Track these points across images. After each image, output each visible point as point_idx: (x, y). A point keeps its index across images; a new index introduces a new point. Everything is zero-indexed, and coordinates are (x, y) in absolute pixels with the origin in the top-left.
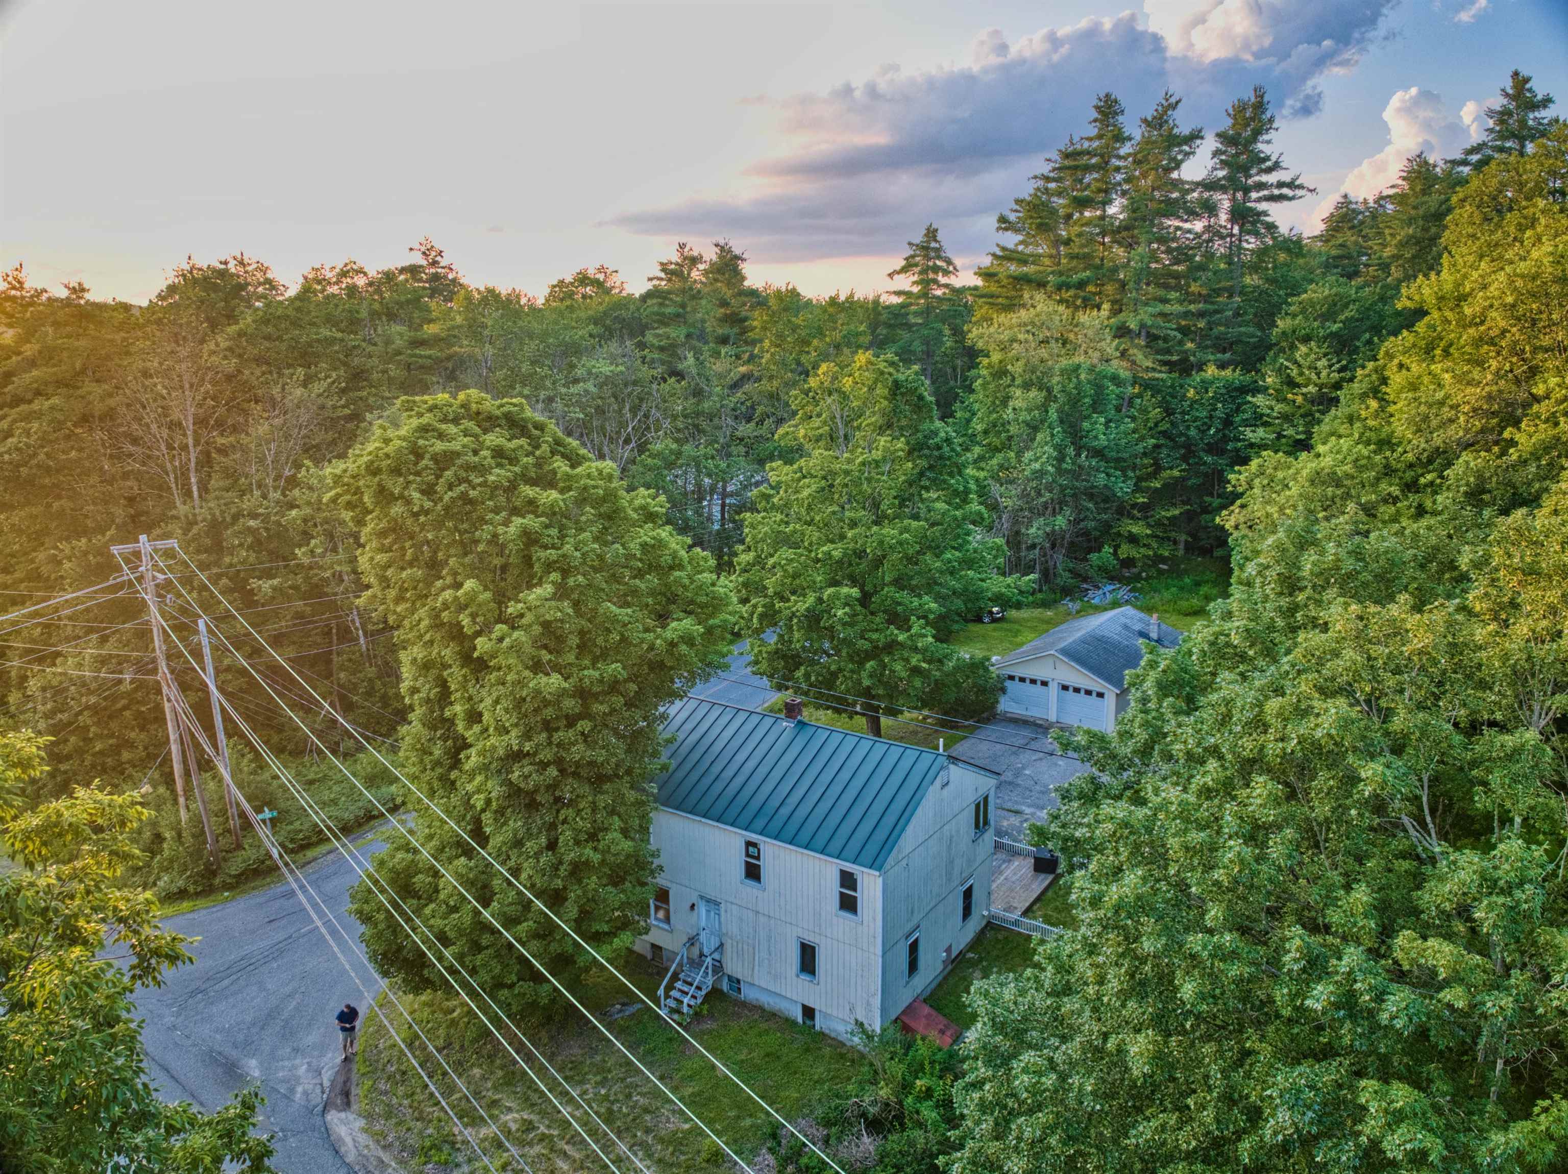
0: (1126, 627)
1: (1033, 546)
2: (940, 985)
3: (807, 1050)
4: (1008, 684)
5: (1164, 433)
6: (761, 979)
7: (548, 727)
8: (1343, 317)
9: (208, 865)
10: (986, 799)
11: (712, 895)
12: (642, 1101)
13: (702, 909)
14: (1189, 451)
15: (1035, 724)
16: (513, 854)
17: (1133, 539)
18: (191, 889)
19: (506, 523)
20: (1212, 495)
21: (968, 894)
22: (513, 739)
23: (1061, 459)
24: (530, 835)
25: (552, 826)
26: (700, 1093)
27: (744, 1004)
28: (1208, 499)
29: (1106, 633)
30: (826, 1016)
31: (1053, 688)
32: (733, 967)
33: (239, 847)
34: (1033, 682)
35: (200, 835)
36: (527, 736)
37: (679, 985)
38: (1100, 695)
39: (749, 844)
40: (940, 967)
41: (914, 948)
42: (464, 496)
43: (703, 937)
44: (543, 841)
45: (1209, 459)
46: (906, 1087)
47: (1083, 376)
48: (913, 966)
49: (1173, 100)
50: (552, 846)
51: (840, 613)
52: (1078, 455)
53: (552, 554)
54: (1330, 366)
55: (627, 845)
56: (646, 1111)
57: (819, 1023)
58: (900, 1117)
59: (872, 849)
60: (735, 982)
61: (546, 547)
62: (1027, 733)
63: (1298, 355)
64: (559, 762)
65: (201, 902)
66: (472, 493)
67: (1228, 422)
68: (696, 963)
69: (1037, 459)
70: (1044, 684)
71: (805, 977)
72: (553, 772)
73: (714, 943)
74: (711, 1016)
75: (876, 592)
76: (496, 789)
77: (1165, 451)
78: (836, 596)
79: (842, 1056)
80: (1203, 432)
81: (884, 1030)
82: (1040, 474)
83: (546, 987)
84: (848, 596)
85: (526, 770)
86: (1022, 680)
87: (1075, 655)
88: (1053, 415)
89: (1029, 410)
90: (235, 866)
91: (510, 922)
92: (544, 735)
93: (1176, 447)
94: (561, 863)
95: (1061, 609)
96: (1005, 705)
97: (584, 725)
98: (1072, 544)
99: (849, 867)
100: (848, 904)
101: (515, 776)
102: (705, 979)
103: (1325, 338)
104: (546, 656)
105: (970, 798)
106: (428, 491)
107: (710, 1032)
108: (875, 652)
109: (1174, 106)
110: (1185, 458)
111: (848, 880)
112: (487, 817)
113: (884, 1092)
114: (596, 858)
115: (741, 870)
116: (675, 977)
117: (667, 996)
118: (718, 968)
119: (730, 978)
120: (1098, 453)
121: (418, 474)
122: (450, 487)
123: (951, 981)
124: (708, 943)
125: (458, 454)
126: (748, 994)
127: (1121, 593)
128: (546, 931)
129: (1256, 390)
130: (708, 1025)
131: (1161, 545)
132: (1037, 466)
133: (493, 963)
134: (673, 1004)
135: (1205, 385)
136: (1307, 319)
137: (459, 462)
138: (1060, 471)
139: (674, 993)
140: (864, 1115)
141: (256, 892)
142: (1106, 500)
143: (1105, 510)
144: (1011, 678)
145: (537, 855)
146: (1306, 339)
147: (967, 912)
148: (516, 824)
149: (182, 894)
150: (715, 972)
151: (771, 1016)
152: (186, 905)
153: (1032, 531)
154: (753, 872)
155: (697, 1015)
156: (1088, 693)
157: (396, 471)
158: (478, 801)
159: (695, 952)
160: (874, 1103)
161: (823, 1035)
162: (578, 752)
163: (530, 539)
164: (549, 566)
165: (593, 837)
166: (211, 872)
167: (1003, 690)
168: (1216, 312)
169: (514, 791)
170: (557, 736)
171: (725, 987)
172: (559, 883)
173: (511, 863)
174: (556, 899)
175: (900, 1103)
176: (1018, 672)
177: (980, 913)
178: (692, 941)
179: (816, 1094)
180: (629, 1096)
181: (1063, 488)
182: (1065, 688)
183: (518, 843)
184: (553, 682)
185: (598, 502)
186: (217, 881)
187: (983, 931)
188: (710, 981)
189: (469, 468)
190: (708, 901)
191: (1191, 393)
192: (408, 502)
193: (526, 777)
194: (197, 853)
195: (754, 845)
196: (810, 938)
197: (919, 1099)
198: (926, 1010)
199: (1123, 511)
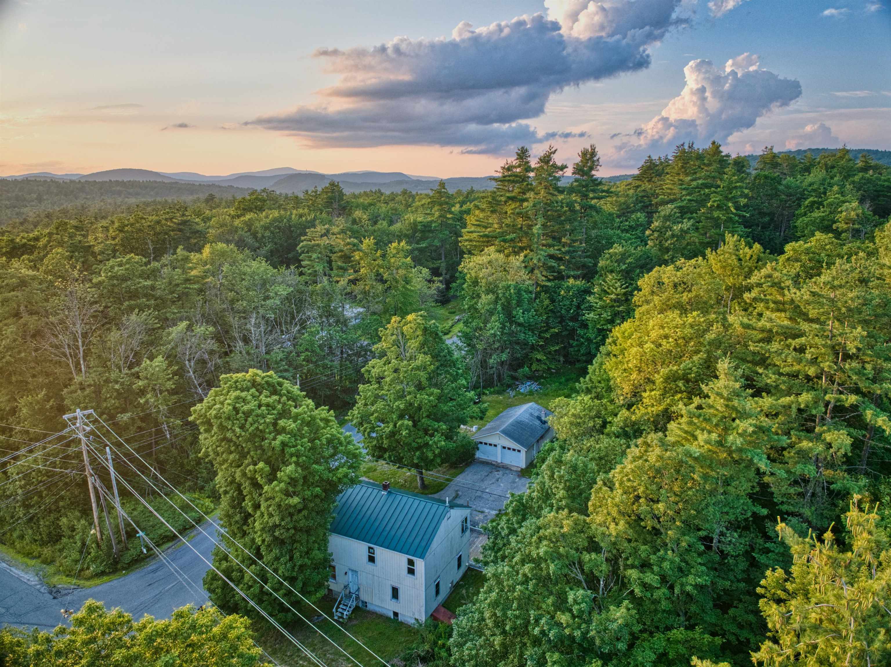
0: (531, 415)
1: (493, 367)
2: (449, 597)
3: (396, 630)
4: (480, 446)
5: (551, 311)
6: (376, 602)
7: (291, 515)
8: (628, 261)
9: (114, 558)
10: (466, 519)
11: (354, 568)
12: (331, 656)
13: (350, 573)
14: (562, 320)
15: (492, 464)
16: (275, 563)
17: (539, 361)
18: (107, 570)
19: (274, 439)
20: (574, 340)
21: (460, 559)
22: (276, 519)
23: (503, 327)
24: (282, 555)
25: (291, 551)
26: (354, 651)
27: (369, 612)
28: (571, 342)
29: (523, 419)
30: (403, 615)
31: (499, 448)
32: (364, 597)
33: (127, 549)
34: (490, 445)
35: (110, 547)
36: (282, 519)
37: (341, 606)
38: (519, 451)
39: (370, 548)
40: (449, 590)
41: (438, 586)
42: (257, 428)
43: (351, 585)
44: (288, 557)
45: (571, 324)
46: (435, 643)
47: (512, 291)
48: (437, 592)
49: (553, 150)
50: (291, 559)
51: (404, 433)
52: (511, 326)
53: (293, 450)
54: (622, 285)
55: (321, 556)
56: (333, 660)
57: (400, 618)
58: (433, 656)
59: (420, 550)
60: (365, 603)
61: (290, 447)
62: (487, 469)
63: (607, 279)
64: (295, 528)
65: (112, 577)
66: (261, 427)
67: (578, 307)
68: (349, 596)
69: (493, 328)
70: (495, 446)
71: (394, 600)
72: (292, 531)
73: (355, 588)
74: (356, 618)
75: (419, 421)
76: (268, 539)
77: (551, 319)
78: (402, 424)
79: (410, 631)
80: (568, 311)
81: (426, 621)
82: (495, 335)
83: (290, 614)
84: (408, 425)
85: (282, 531)
86: (486, 444)
87: (507, 433)
88: (499, 308)
89: (489, 304)
90: (127, 558)
91: (276, 590)
92: (289, 518)
93: (556, 317)
94: (295, 565)
95: (507, 395)
96: (478, 455)
97: (305, 512)
98: (510, 364)
99: (411, 557)
100: (411, 571)
101: (277, 534)
102: (352, 603)
103: (620, 271)
104: (291, 489)
105: (460, 520)
106: (242, 427)
107: (355, 625)
108: (419, 448)
109: (554, 152)
110: (560, 322)
111: (411, 562)
112: (263, 548)
113: (427, 647)
114: (309, 562)
115: (366, 558)
116: (340, 603)
117: (337, 611)
118: (358, 598)
119: (362, 602)
120: (520, 325)
121: (237, 419)
122: (251, 424)
123: (453, 595)
124: (353, 588)
125: (253, 410)
126: (370, 607)
127: (533, 386)
128: (289, 593)
129: (590, 293)
130: (355, 622)
131: (551, 363)
132: (493, 332)
133: (269, 607)
134: (340, 615)
135: (568, 289)
136: (612, 261)
137: (254, 414)
138: (502, 333)
139: (339, 610)
140: (419, 656)
141: (138, 570)
142: (525, 344)
143: (525, 349)
144: (481, 443)
145: (285, 564)
146: (612, 271)
147: (459, 565)
148: (276, 551)
149: (103, 573)
150: (356, 600)
151: (380, 616)
152: (105, 578)
153: (491, 361)
154: (372, 559)
155: (350, 619)
156: (514, 450)
157: (229, 418)
158: (259, 541)
159: (348, 591)
160: (423, 651)
161: (402, 623)
162: (302, 524)
163: (284, 444)
164: (292, 455)
165: (307, 553)
166: (116, 562)
167: (478, 449)
168: (574, 251)
169: (276, 538)
170: (295, 518)
171: (360, 605)
172: (295, 574)
173: (274, 566)
174: (292, 580)
175: (433, 650)
176: (483, 441)
177: (465, 564)
178: (346, 587)
179: (400, 649)
180: (325, 655)
181: (505, 341)
182: (504, 448)
183: (277, 559)
184: (295, 500)
185: (308, 424)
186: (119, 566)
187: (466, 572)
188: (354, 604)
189: (257, 416)
190: (352, 571)
191: (562, 292)
192: (234, 431)
193: (281, 534)
194: (109, 554)
195: (372, 548)
196: (396, 585)
197: (440, 648)
198: (443, 610)
199: (533, 348)
